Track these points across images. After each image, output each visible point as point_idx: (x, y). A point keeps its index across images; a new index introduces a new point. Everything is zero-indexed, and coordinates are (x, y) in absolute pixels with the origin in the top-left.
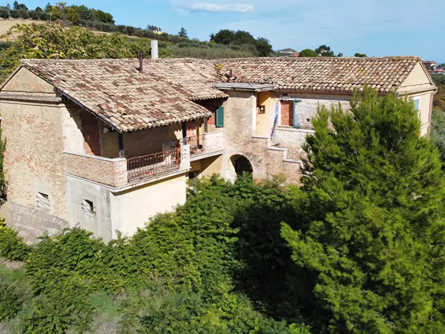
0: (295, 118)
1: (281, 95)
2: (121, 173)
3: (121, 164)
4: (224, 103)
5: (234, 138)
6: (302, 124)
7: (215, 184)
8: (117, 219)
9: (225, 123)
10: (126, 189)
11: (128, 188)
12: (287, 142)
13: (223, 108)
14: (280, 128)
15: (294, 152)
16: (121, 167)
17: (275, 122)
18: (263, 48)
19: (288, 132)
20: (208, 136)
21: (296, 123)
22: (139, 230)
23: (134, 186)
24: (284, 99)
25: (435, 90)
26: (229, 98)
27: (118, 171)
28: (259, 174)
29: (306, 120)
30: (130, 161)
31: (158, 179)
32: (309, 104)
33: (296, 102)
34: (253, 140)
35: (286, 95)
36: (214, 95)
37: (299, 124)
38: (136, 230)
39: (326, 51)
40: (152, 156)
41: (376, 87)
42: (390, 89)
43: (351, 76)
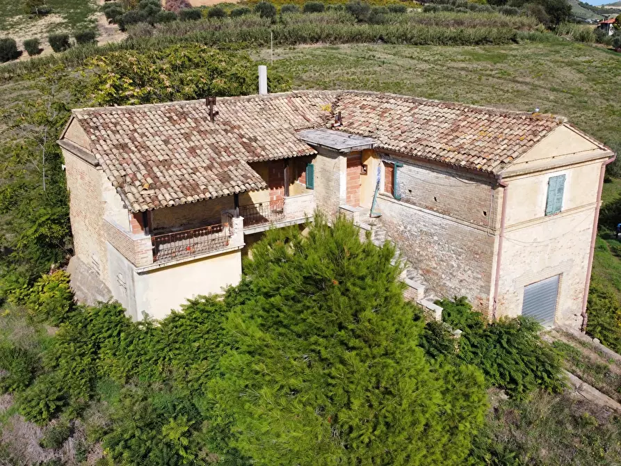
0: (396, 187)
1: (383, 154)
2: (144, 252)
3: (143, 242)
4: (313, 161)
5: (323, 205)
6: (403, 196)
8: (144, 300)
9: (315, 184)
10: (150, 269)
11: (155, 268)
12: (389, 215)
13: (312, 166)
14: (382, 197)
15: (395, 229)
16: (143, 246)
17: (377, 188)
19: (390, 203)
20: (288, 200)
21: (397, 194)
22: (173, 312)
23: (162, 266)
24: (386, 161)
25: (610, 157)
26: (318, 156)
27: (139, 250)
29: (407, 191)
30: (156, 239)
31: (196, 258)
32: (410, 171)
33: (398, 166)
34: (341, 211)
35: (387, 155)
36: (294, 153)
37: (400, 195)
38: (169, 313)
40: (187, 233)
41: (479, 163)
42: (494, 167)
43: (466, 138)
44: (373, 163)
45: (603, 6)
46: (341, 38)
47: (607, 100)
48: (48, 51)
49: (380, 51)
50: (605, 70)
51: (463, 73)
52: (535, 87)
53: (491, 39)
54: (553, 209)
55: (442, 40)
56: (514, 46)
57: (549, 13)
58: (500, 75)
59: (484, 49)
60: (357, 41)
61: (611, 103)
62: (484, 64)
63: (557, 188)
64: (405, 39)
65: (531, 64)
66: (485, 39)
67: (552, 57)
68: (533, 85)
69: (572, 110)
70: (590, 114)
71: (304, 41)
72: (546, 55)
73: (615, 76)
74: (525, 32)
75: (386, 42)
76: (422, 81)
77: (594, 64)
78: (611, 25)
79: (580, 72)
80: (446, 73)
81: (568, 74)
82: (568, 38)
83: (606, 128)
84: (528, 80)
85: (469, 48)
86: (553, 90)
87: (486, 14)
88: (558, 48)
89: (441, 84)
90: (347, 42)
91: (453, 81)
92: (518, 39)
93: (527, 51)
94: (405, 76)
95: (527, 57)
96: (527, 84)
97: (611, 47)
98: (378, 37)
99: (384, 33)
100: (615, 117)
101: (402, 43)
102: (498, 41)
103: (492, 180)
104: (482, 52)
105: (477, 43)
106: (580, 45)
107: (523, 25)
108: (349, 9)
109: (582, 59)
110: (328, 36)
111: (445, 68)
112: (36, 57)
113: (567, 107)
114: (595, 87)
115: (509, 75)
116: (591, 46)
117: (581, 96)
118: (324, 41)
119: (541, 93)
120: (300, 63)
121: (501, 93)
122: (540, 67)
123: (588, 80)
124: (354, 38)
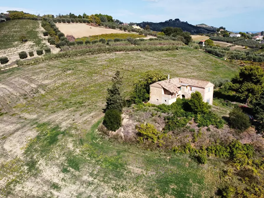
0: (192, 90)
4: (181, 87)
5: (182, 92)
7: (179, 99)
8: (169, 102)
9: (181, 90)
17: (189, 90)
18: (188, 38)
23: (172, 98)
28: (186, 98)
33: (192, 87)
34: (185, 93)
39: (223, 30)
41: (202, 87)
42: (204, 87)
43: (200, 84)
44: (188, 87)
45: (197, 25)
46: (128, 50)
47: (206, 69)
48: (36, 55)
49: (142, 54)
50: (204, 59)
51: (167, 61)
52: (187, 65)
53: (171, 49)
54: (209, 91)
55: (157, 50)
56: (177, 51)
57: (185, 39)
58: (177, 62)
59: (169, 52)
60: (133, 51)
61: (207, 69)
62: (171, 58)
63: (209, 89)
64: (146, 49)
65: (184, 58)
66: (169, 49)
67: (189, 55)
68: (186, 64)
69: (198, 72)
70: (202, 73)
71: (118, 51)
72: (187, 54)
73: (207, 61)
74: (180, 46)
75: (141, 51)
76: (158, 64)
77: (201, 57)
78: (203, 43)
79: (198, 60)
80: (163, 61)
81: (194, 60)
82: (192, 48)
83: (207, 77)
84: (185, 63)
85: (165, 52)
86: (192, 66)
87: (168, 41)
88: (190, 51)
89: (163, 65)
90: (130, 51)
91: (165, 64)
92: (178, 49)
93: (181, 53)
94: (152, 63)
95: (182, 55)
96: (185, 64)
97: (204, 51)
98: (139, 49)
99: (140, 48)
100: (209, 73)
101: (145, 51)
102: (173, 49)
103: (204, 88)
104: (169, 53)
105: (167, 50)
106: (196, 50)
107: (179, 44)
108: (128, 40)
109: (197, 55)
110: (125, 49)
111: (162, 60)
112: (32, 57)
113: (197, 71)
114: (202, 65)
115: (179, 61)
116: (199, 51)
117: (199, 67)
118: (123, 51)
119: (189, 67)
120: (122, 59)
121: (179, 67)
122: (186, 58)
123: (200, 62)
124: (132, 50)
